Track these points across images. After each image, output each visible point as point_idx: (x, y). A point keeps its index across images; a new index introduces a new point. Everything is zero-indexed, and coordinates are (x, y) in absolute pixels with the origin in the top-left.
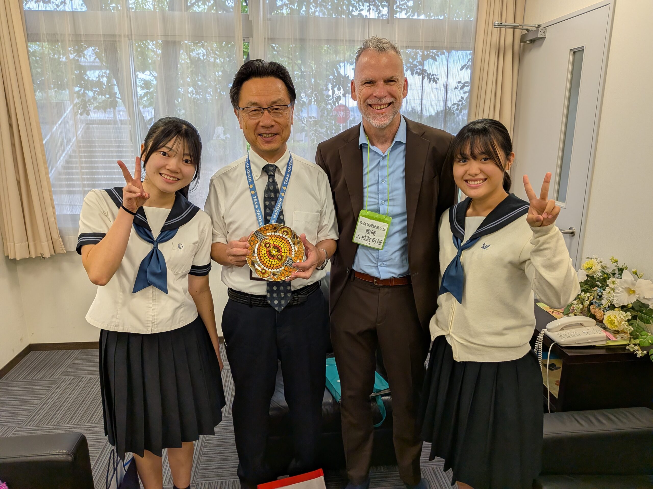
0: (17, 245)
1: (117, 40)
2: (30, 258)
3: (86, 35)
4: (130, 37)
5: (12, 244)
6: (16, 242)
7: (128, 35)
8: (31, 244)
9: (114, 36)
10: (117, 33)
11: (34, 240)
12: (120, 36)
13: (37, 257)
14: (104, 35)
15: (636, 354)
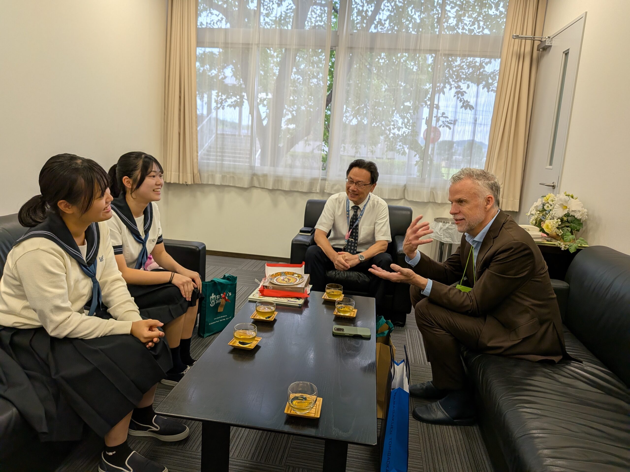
0: (173, 173)
1: (250, 47)
2: (179, 184)
3: (232, 43)
4: (258, 45)
5: (170, 173)
6: (173, 170)
7: (257, 44)
8: (181, 174)
9: (249, 44)
10: (251, 43)
11: (183, 173)
12: (252, 44)
13: (183, 184)
14: (243, 44)
15: (561, 248)
